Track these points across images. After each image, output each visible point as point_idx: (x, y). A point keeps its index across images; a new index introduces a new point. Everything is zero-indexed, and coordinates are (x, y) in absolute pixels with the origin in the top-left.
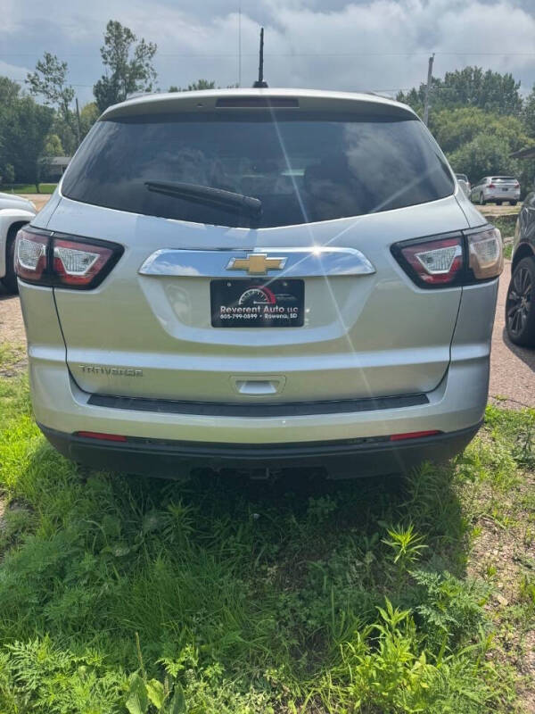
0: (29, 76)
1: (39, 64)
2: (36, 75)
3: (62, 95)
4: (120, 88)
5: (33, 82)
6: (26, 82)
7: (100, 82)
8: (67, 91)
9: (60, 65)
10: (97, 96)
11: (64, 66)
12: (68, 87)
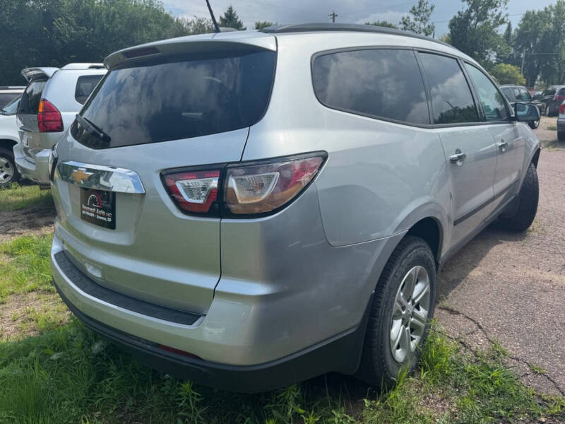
0: (403, 18)
1: (414, 9)
2: (408, 17)
3: (425, 30)
4: (472, 19)
5: (404, 23)
6: (400, 23)
7: (455, 17)
8: (429, 27)
9: (429, 8)
10: (451, 28)
11: (432, 8)
12: (430, 24)
